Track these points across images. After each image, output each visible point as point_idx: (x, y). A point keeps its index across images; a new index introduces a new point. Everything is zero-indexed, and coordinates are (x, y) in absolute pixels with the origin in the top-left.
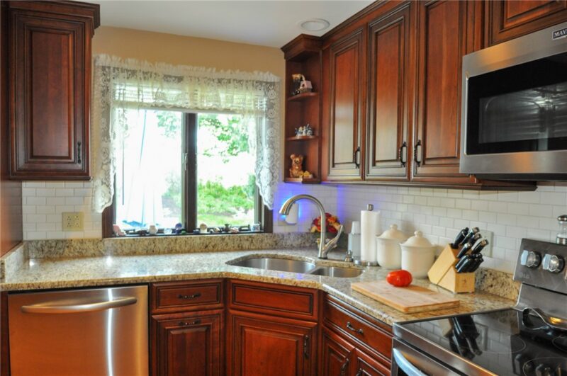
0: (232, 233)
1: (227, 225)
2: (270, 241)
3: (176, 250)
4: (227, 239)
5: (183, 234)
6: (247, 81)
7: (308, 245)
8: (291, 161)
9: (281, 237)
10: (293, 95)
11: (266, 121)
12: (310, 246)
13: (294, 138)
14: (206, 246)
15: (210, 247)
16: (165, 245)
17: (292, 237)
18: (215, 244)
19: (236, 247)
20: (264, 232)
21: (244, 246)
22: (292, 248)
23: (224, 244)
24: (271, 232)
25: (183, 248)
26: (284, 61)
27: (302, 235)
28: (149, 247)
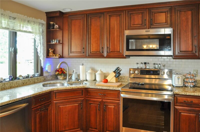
0: (31, 77)
1: (28, 75)
2: (43, 79)
3: (13, 87)
4: (30, 80)
5: (14, 80)
6: (37, 22)
7: (53, 79)
8: (49, 51)
9: (46, 77)
10: (50, 29)
11: (42, 37)
12: (54, 79)
13: (50, 43)
14: (24, 84)
15: (25, 84)
16: (9, 85)
17: (49, 76)
18: (27, 82)
19: (33, 83)
20: (41, 76)
21: (36, 82)
22: (49, 80)
23: (29, 82)
24: (43, 76)
25: (16, 85)
26: (46, 17)
27: (52, 76)
28: (3, 87)
